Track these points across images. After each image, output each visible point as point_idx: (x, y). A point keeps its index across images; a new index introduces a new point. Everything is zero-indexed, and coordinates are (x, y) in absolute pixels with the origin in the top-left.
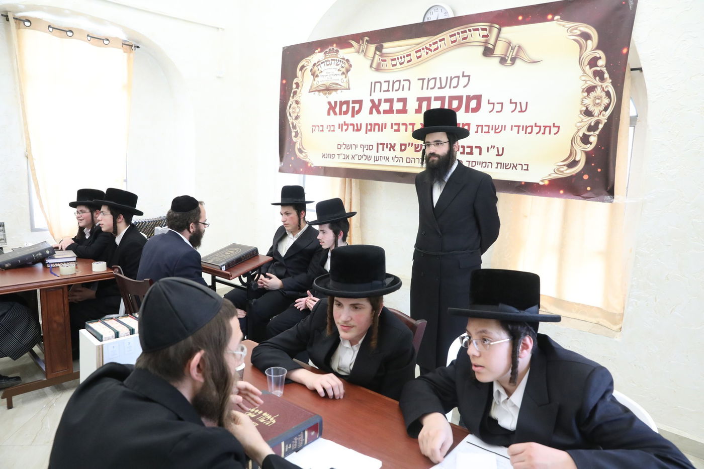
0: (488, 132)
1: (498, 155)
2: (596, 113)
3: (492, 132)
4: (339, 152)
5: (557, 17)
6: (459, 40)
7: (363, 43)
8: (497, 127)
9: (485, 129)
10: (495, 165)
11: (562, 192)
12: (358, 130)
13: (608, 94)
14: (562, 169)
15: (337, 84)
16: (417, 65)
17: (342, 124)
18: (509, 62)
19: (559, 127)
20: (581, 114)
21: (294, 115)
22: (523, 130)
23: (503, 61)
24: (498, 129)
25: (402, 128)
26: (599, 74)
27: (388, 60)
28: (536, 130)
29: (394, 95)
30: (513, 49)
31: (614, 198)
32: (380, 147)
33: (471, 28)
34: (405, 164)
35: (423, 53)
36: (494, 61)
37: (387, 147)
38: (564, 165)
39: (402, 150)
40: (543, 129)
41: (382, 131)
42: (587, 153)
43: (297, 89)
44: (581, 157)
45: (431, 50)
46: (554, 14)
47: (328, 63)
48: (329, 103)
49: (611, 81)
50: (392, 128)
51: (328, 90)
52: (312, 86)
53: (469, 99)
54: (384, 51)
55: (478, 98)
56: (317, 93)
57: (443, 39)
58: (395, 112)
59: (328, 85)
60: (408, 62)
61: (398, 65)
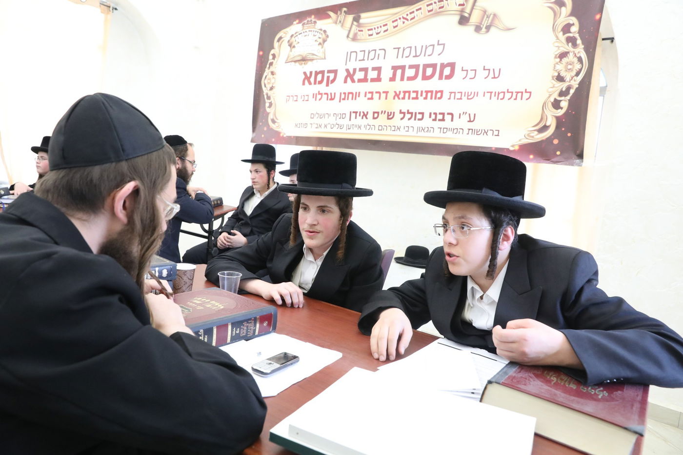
0: (461, 99)
1: (470, 121)
2: (568, 78)
3: (464, 98)
4: (312, 121)
6: (436, 9)
7: (341, 14)
8: (469, 94)
9: (458, 96)
10: (466, 131)
11: (531, 157)
12: (331, 99)
13: (580, 60)
14: (532, 135)
15: (313, 55)
16: (392, 34)
17: (316, 94)
18: (484, 30)
19: (530, 92)
20: (553, 79)
21: (269, 86)
22: (495, 96)
23: (478, 29)
24: (470, 96)
25: (376, 96)
26: (572, 41)
27: (365, 30)
28: (508, 95)
29: (369, 64)
30: (488, 17)
31: (583, 162)
32: (353, 115)
34: (377, 132)
35: (400, 22)
36: (469, 29)
37: (360, 115)
38: (535, 130)
39: (374, 118)
40: (514, 94)
41: (355, 99)
42: (557, 118)
43: (273, 60)
44: (552, 123)
45: (407, 20)
47: (305, 34)
48: (305, 73)
49: (583, 46)
50: (365, 96)
51: (304, 60)
52: (288, 57)
53: (443, 66)
54: (361, 21)
55: (452, 65)
56: (293, 63)
57: (420, 9)
58: (369, 80)
59: (304, 56)
60: (385, 31)
61: (375, 34)
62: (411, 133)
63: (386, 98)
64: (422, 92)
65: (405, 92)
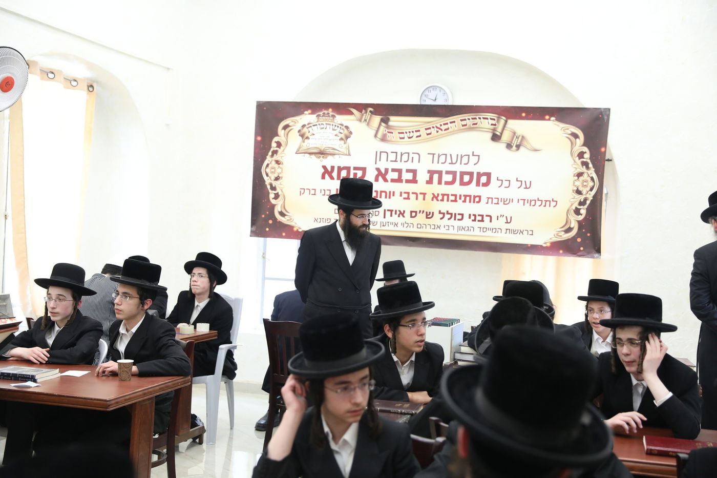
0: (498, 204)
1: (507, 223)
2: (584, 192)
3: (501, 204)
5: (553, 118)
6: (470, 125)
7: (366, 112)
8: (505, 200)
9: (495, 201)
10: (504, 231)
11: (561, 252)
13: (592, 179)
14: (560, 234)
15: (334, 149)
16: (426, 141)
18: (514, 148)
19: (556, 201)
20: (573, 192)
21: (273, 177)
22: (528, 202)
23: (509, 146)
24: (506, 202)
25: (413, 197)
26: (585, 164)
27: (395, 132)
28: (538, 203)
29: (403, 166)
30: (517, 138)
31: (600, 255)
32: (388, 213)
33: (481, 117)
34: (415, 229)
35: (433, 131)
36: (500, 146)
37: (396, 214)
38: (562, 231)
39: (412, 217)
40: (544, 202)
41: (390, 198)
42: (579, 222)
43: (277, 149)
44: (574, 225)
45: (442, 130)
46: (551, 116)
47: (322, 126)
48: (324, 167)
49: (594, 169)
50: (401, 195)
51: (322, 153)
52: (300, 148)
53: (480, 175)
54: (390, 123)
55: (488, 175)
56: (308, 155)
57: (454, 122)
58: (404, 181)
59: (322, 149)
60: (417, 137)
61: (406, 139)
62: (451, 231)
63: (424, 199)
64: (460, 196)
65: (443, 195)
